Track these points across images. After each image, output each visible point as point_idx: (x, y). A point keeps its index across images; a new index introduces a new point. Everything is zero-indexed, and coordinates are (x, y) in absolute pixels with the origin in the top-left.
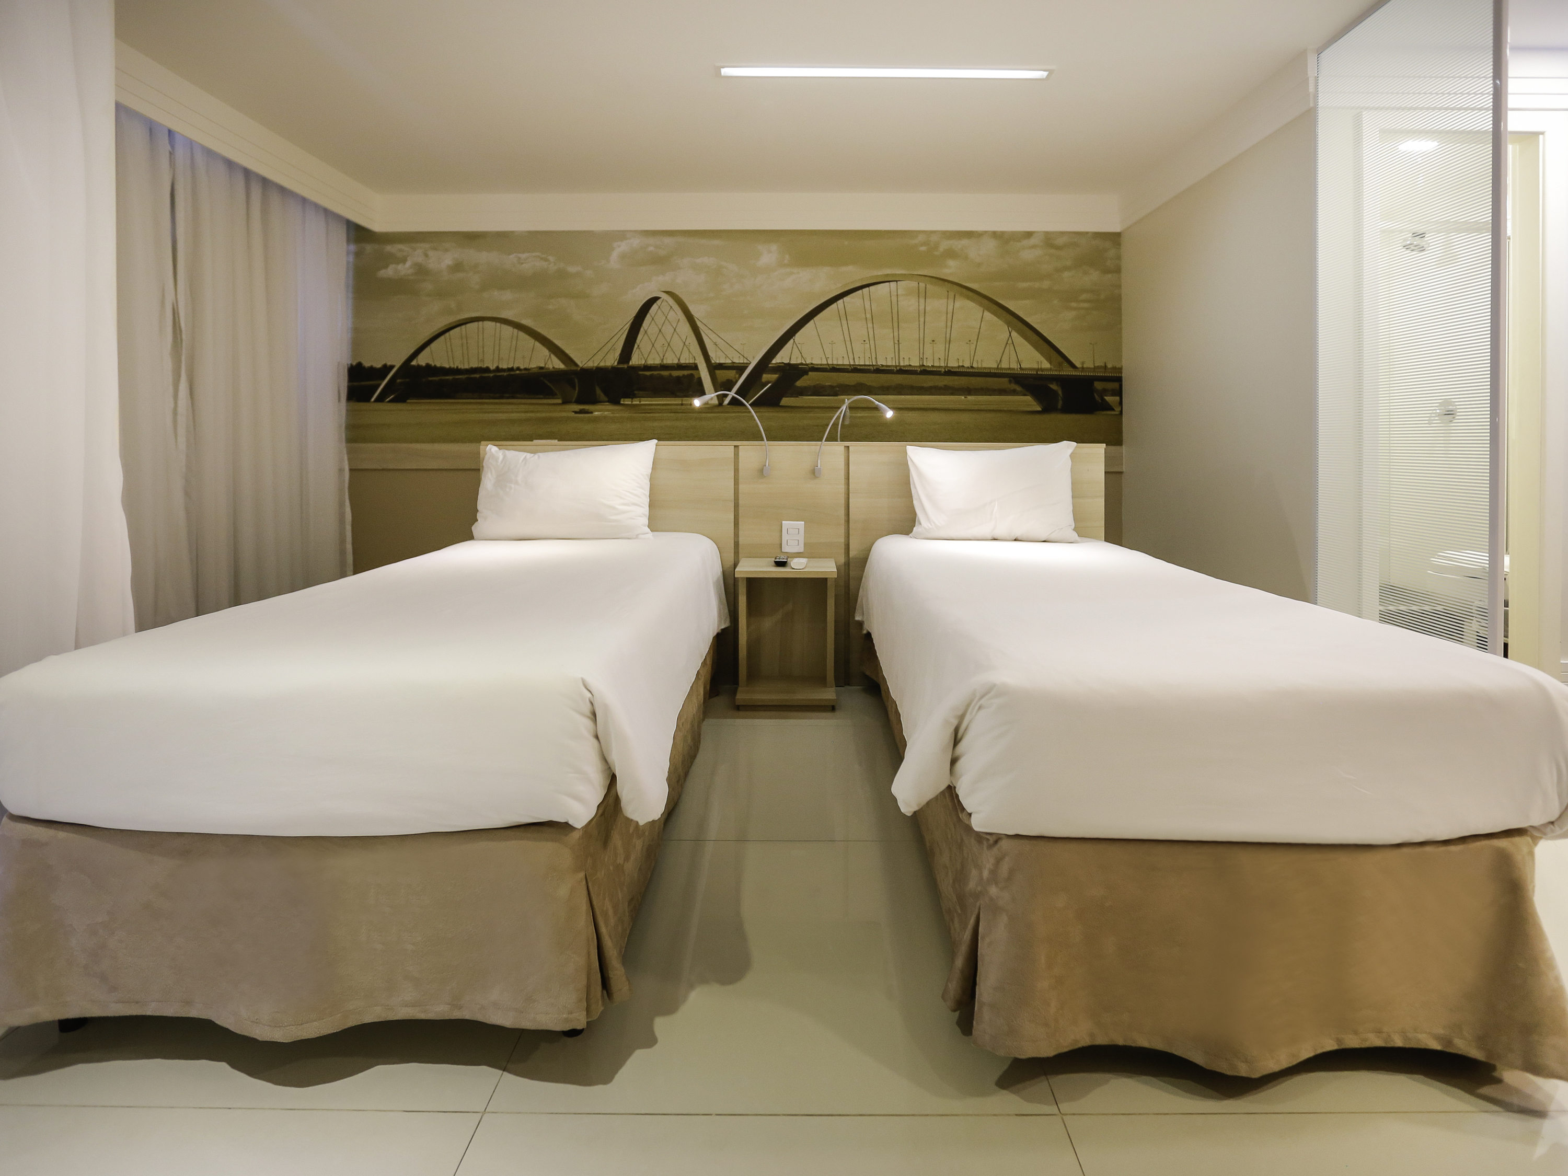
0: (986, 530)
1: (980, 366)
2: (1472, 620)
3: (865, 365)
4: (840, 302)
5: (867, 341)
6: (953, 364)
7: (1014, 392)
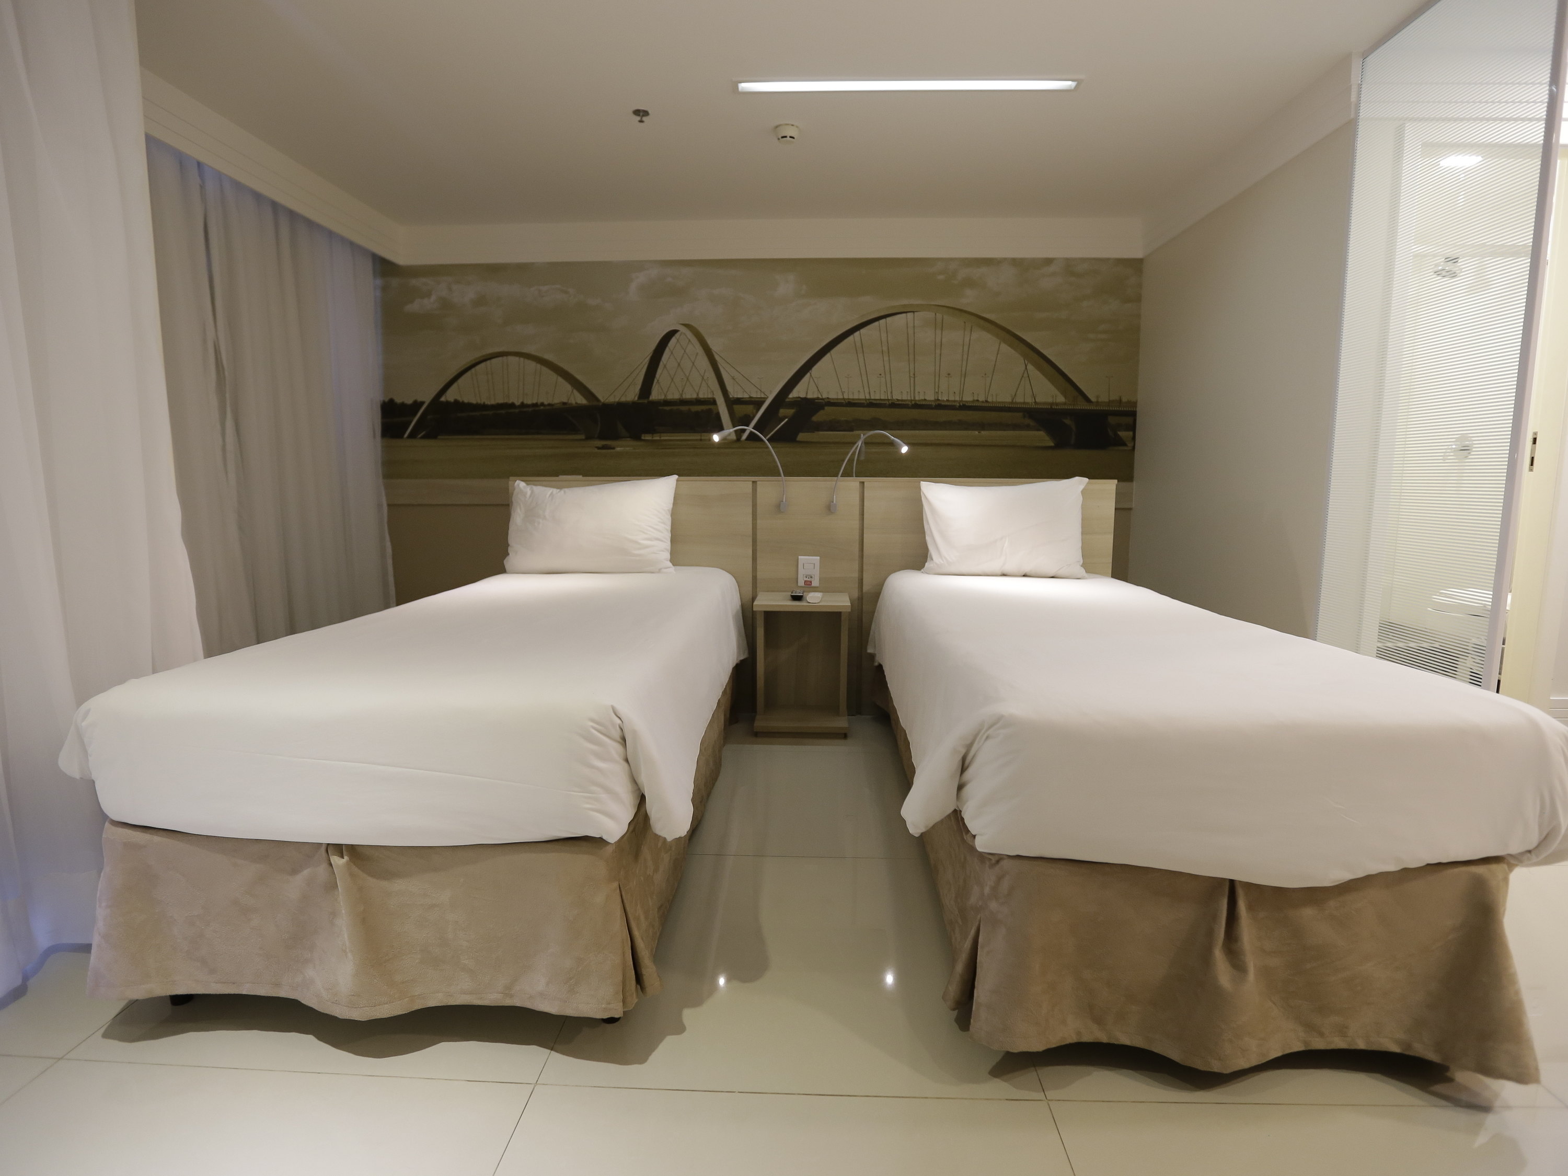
0: (996, 566)
1: (994, 400)
2: (1467, 657)
3: (881, 400)
4: (857, 334)
5: (883, 375)
6: (968, 398)
7: (1028, 427)
